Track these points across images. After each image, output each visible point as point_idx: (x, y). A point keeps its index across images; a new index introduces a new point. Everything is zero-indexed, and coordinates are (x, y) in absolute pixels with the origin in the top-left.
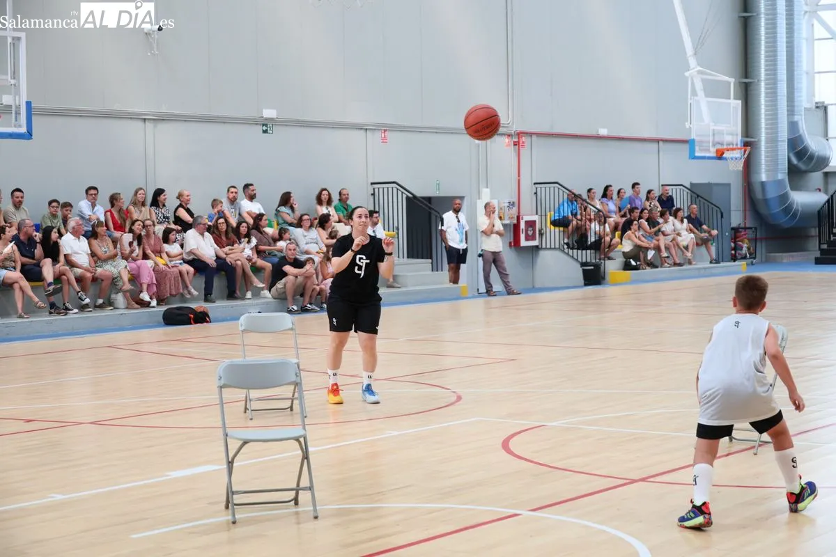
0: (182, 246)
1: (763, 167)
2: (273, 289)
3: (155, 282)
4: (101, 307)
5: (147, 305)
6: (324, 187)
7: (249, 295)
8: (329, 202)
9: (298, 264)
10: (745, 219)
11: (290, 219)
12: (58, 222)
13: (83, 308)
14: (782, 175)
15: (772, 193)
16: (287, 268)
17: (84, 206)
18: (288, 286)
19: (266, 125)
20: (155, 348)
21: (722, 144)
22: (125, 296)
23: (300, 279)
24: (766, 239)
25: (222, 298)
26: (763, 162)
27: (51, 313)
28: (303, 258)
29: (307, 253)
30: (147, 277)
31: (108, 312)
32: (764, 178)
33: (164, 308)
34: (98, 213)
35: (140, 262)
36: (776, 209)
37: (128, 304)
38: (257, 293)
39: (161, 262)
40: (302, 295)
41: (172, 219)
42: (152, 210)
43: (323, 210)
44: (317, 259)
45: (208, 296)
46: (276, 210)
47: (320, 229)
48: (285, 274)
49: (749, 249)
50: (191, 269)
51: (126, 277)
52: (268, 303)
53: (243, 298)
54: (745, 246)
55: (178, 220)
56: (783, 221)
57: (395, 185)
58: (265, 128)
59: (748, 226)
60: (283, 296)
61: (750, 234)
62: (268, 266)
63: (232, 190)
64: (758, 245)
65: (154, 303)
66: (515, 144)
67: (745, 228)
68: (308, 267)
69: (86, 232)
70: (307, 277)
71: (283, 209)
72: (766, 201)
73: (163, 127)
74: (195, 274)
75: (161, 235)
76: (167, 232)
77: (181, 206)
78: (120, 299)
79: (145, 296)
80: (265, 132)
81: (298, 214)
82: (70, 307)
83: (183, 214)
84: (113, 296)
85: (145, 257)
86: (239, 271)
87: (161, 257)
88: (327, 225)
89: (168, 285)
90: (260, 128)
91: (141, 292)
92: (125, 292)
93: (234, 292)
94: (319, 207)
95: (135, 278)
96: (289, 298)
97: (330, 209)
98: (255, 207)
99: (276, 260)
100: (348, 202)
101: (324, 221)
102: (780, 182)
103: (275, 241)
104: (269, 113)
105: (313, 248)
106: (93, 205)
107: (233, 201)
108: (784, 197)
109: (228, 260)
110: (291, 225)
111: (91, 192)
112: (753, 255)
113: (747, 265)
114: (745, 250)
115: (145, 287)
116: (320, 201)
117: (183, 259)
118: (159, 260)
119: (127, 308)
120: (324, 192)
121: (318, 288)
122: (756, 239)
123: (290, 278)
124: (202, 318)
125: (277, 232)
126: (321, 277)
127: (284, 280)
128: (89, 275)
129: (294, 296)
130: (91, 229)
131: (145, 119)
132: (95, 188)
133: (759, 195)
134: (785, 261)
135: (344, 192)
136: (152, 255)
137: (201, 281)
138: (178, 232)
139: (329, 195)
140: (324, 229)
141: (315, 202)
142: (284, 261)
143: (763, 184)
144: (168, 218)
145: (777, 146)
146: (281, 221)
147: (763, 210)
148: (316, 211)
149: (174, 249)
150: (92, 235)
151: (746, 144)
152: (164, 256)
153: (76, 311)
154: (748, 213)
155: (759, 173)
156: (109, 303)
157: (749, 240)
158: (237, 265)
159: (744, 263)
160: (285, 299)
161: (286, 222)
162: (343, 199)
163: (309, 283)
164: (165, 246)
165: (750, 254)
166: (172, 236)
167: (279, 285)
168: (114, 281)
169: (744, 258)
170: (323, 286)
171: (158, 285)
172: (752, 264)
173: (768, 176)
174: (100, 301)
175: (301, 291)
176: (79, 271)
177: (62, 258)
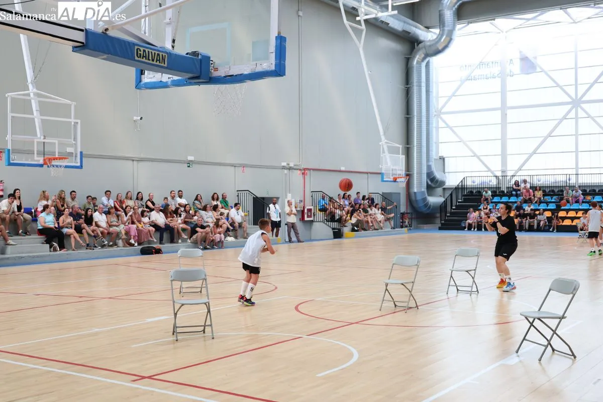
0: (149, 219)
1: (415, 185)
2: (191, 239)
3: (137, 235)
4: (111, 246)
5: (132, 245)
6: (215, 192)
7: (180, 241)
8: (217, 199)
9: (203, 227)
10: (407, 209)
11: (199, 206)
12: (91, 206)
13: (103, 246)
14: (424, 189)
15: (419, 198)
16: (198, 229)
17: (104, 199)
18: (199, 237)
19: (189, 164)
20: (137, 265)
21: (396, 175)
22: (123, 241)
23: (204, 234)
24: (417, 218)
25: (168, 243)
26: (415, 183)
27: (87, 249)
28: (205, 224)
29: (207, 222)
30: (133, 232)
31: (115, 248)
32: (415, 190)
33: (141, 247)
34: (111, 203)
35: (130, 225)
36: (421, 204)
37: (124, 245)
38: (184, 241)
39: (140, 226)
40: (205, 242)
41: (145, 206)
42: (136, 202)
43: (215, 203)
44: (211, 225)
45: (161, 241)
46: (193, 203)
47: (214, 211)
48: (197, 232)
49: (408, 222)
50: (154, 229)
51: (123, 232)
52: (189, 245)
53: (177, 242)
54: (407, 221)
55: (147, 207)
56: (424, 210)
57: (248, 192)
58: (188, 165)
59: (408, 212)
60: (196, 242)
61: (409, 216)
62: (189, 228)
63: (173, 192)
64: (413, 220)
65: (136, 244)
66: (303, 174)
67: (407, 213)
68: (207, 229)
69: (105, 211)
70: (207, 233)
71: (196, 202)
72: (416, 201)
73: (141, 164)
74: (155, 231)
75: (140, 213)
76: (143, 212)
77: (149, 200)
78: (120, 242)
79: (132, 241)
80: (189, 166)
81: (203, 204)
82: (97, 246)
83: (149, 204)
84: (117, 241)
85: (133, 223)
86: (176, 230)
87: (140, 223)
88: (217, 209)
89: (143, 237)
90: (187, 165)
91: (130, 239)
92: (123, 239)
93: (174, 239)
94: (212, 201)
95: (127, 233)
96: (199, 243)
97: (218, 202)
98: (183, 201)
99: (193, 226)
100: (226, 199)
101: (215, 208)
102: (423, 192)
103: (193, 216)
104: (190, 158)
105: (210, 220)
106: (109, 200)
107: (173, 198)
108: (425, 199)
109: (171, 225)
110: (200, 209)
111: (108, 193)
112: (410, 226)
113: (408, 230)
114: (407, 223)
115: (132, 237)
116: (213, 199)
117: (150, 224)
118: (139, 225)
119: (124, 247)
120: (216, 195)
121: (212, 238)
123: (199, 234)
124: (158, 251)
125: (194, 212)
126: (213, 234)
127: (196, 235)
128: (106, 231)
129: (201, 242)
130: (107, 210)
131: (133, 160)
132: (110, 191)
133: (413, 198)
134: (425, 228)
135: (224, 194)
136: (136, 222)
137: (158, 235)
138: (148, 212)
139: (218, 196)
140: (215, 211)
141: (211, 199)
142: (196, 226)
143: (415, 193)
144: (143, 205)
145: (421, 176)
146: (195, 207)
147: (415, 205)
148: (212, 203)
149: (146, 220)
150: (108, 213)
151: (407, 175)
152: (142, 223)
153: (100, 248)
154: (408, 207)
155: (413, 188)
156: (115, 244)
158: (175, 227)
159: (406, 229)
160: (197, 243)
161: (198, 208)
162: (224, 198)
163: (208, 236)
164: (142, 218)
165: (409, 225)
166: (145, 214)
167: (194, 237)
168: (118, 235)
169: (406, 227)
170: (214, 238)
171: (138, 236)
172: (410, 229)
173: (417, 189)
174: (111, 243)
175: (204, 240)
176: (101, 229)
177: (94, 224)
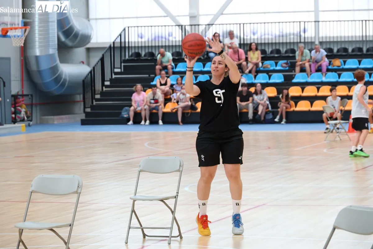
1: (37, 44)
10: (23, 87)
14: (53, 50)
15: (44, 66)
24: (40, 104)
26: (37, 39)
32: (38, 52)
36: (48, 79)
49: (26, 113)
54: (23, 110)
56: (54, 89)
59: (25, 93)
61: (27, 100)
64: (34, 108)
67: (23, 96)
72: (39, 72)
102: (51, 56)
108: (54, 69)
112: (30, 118)
113: (26, 126)
114: (23, 114)
122: (32, 105)
133: (34, 67)
134: (56, 122)
143: (37, 57)
145: (48, 26)
147: (37, 80)
154: (25, 83)
155: (33, 47)
157: (26, 105)
159: (23, 125)
165: (28, 117)
169: (23, 120)
172: (29, 125)
173: (41, 51)
